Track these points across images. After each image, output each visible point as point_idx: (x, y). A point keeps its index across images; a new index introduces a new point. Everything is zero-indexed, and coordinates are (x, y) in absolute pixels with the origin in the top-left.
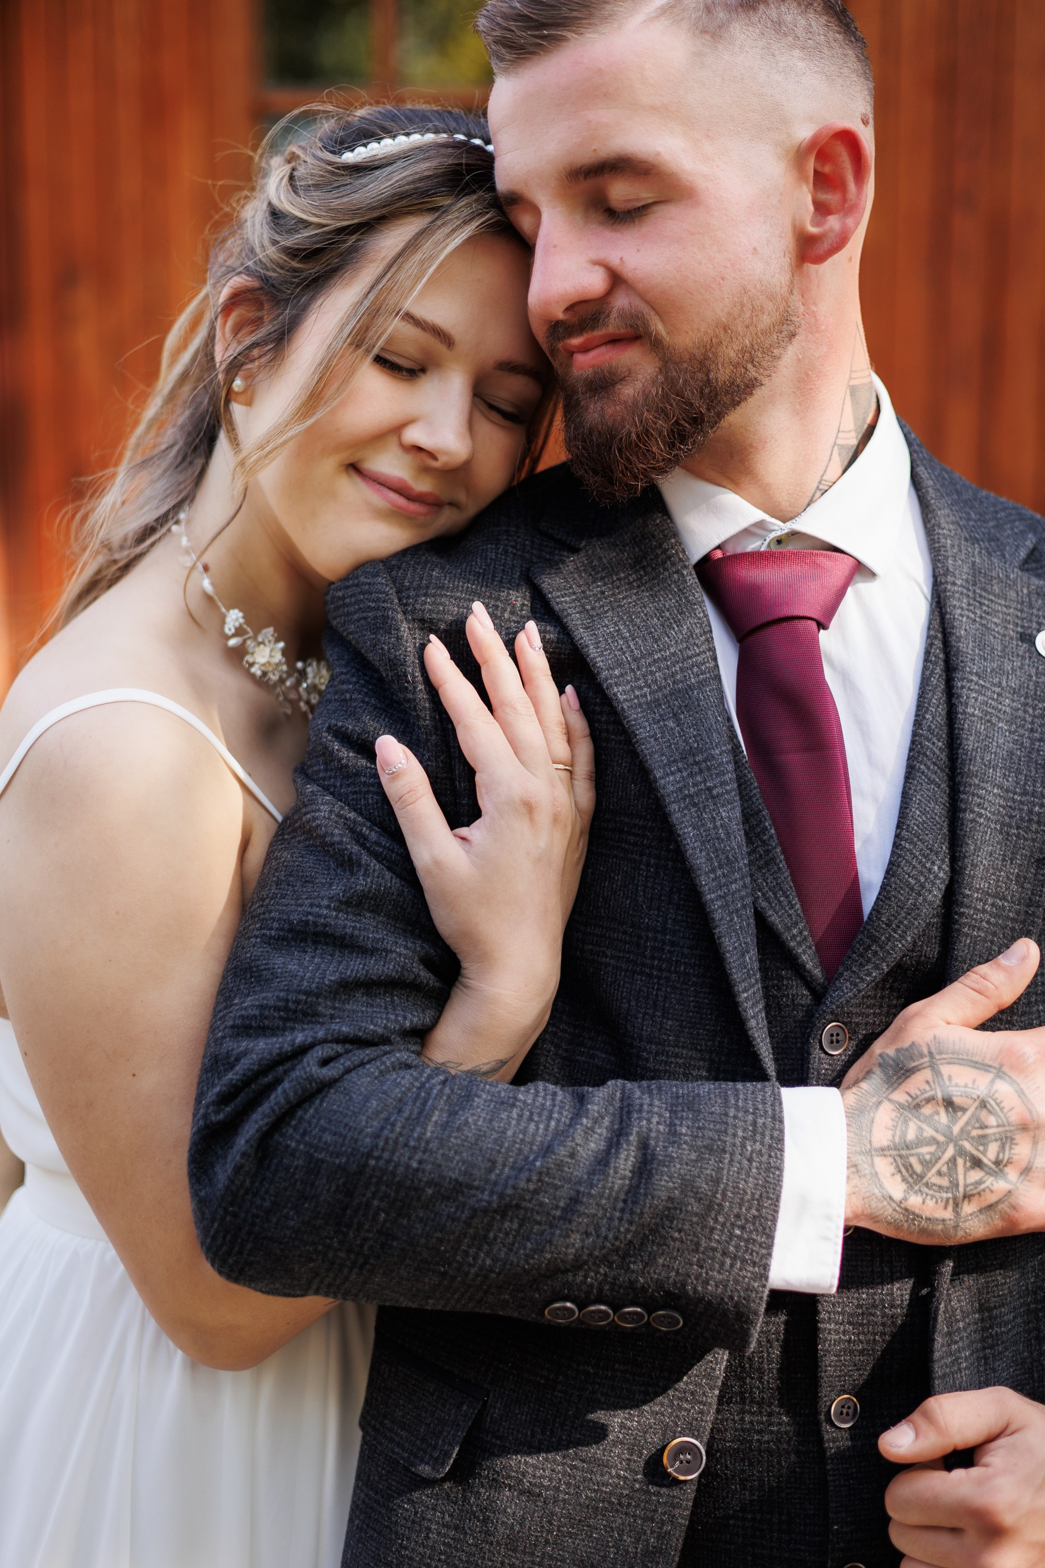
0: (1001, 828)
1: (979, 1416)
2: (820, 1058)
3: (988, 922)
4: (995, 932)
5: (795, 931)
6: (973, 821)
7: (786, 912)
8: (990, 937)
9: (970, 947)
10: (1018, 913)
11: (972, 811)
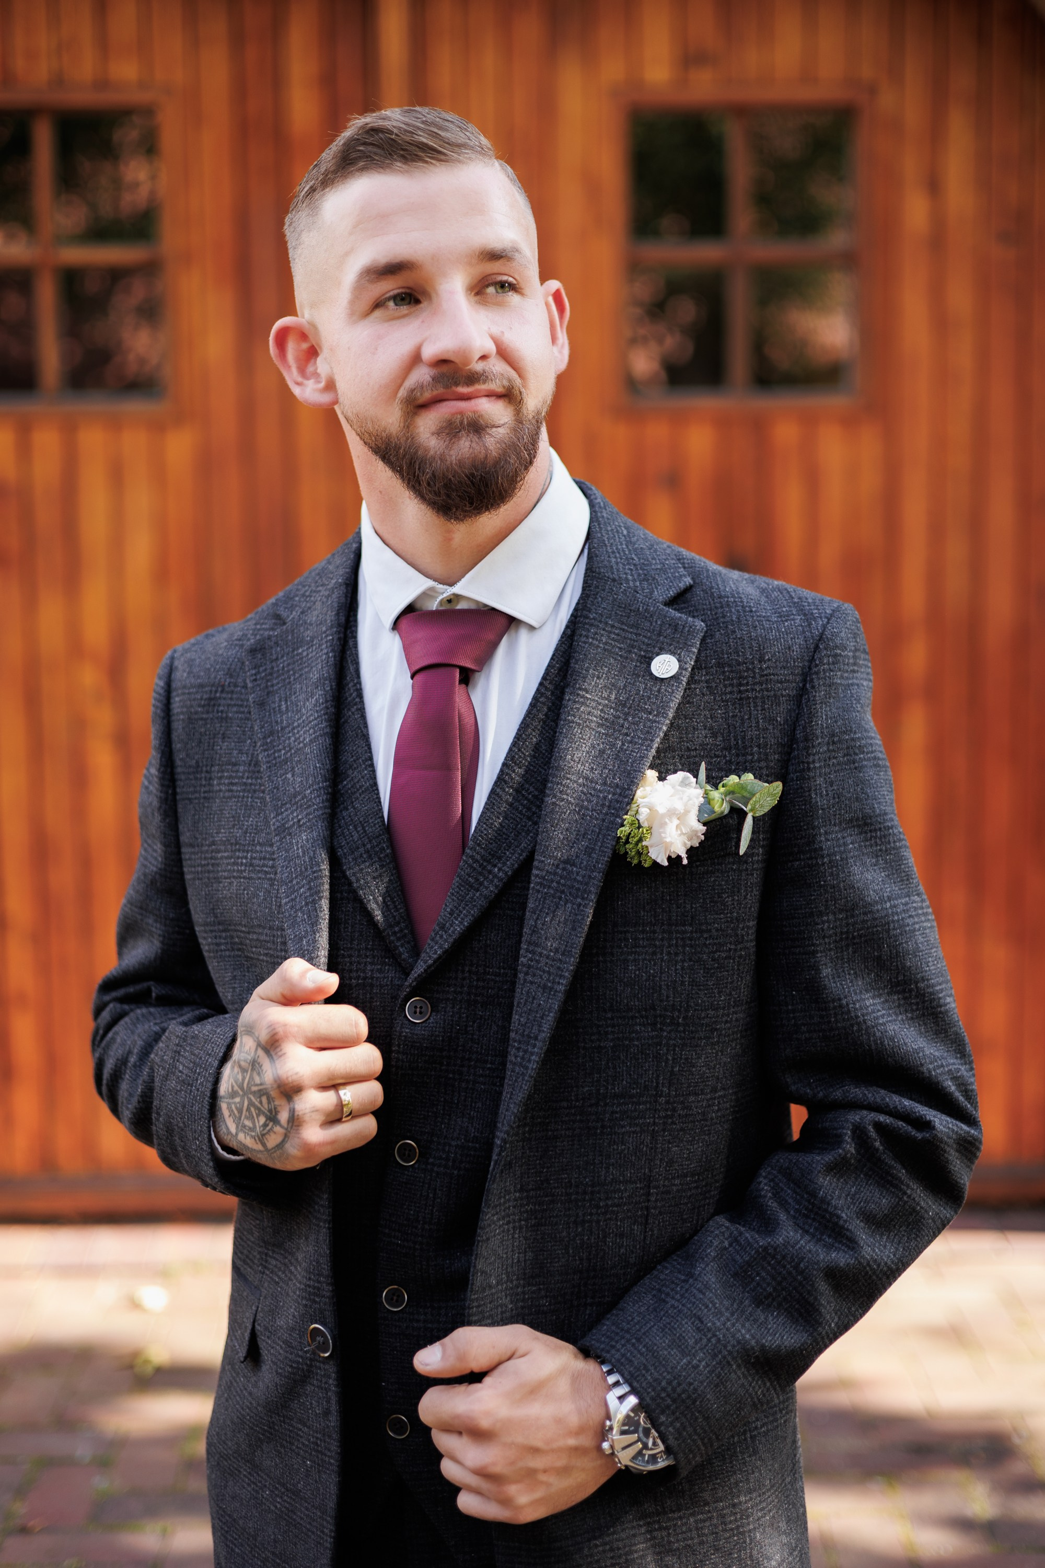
0: (580, 810)
1: (494, 1347)
2: (402, 1024)
3: (558, 883)
4: (564, 890)
5: (397, 929)
6: (554, 804)
7: (392, 913)
8: (559, 894)
9: (540, 901)
10: (584, 877)
11: (555, 796)
